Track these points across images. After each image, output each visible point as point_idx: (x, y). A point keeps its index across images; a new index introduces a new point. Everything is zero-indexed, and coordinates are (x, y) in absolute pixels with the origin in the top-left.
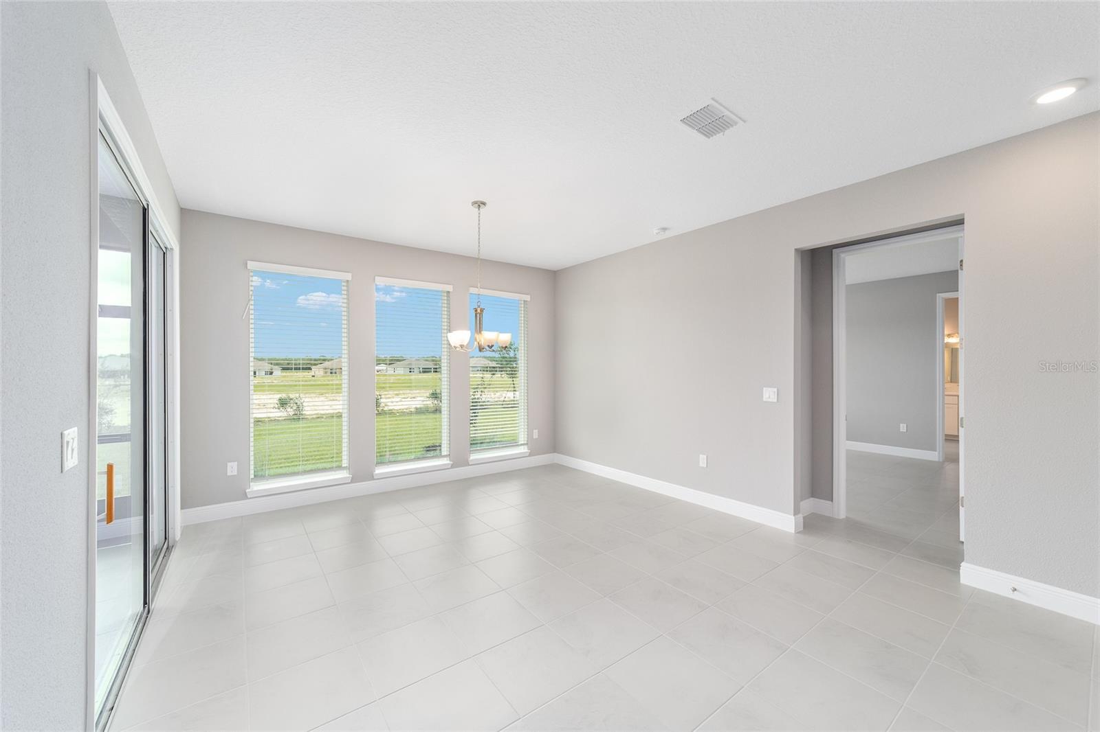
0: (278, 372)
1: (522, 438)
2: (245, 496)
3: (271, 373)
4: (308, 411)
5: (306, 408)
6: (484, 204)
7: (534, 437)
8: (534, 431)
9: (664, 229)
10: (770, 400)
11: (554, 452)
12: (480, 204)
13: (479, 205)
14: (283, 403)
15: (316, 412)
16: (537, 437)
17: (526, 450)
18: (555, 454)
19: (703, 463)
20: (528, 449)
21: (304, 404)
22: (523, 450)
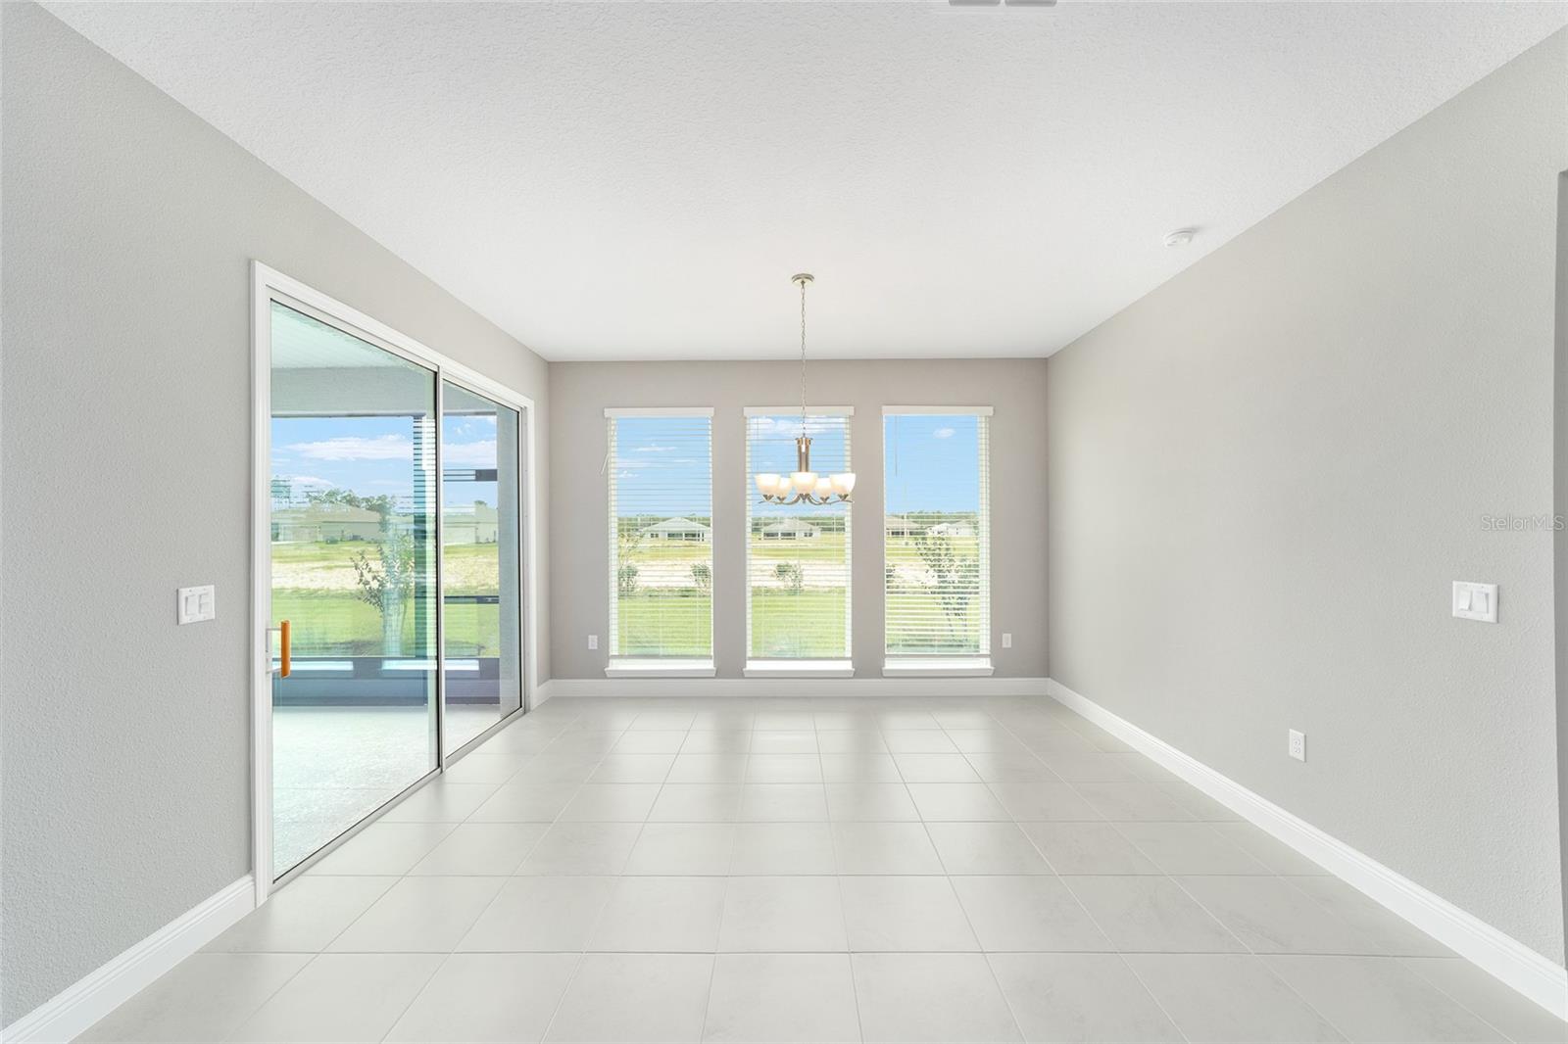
0: (817, 534)
1: (985, 647)
2: (602, 675)
3: (811, 535)
4: (807, 582)
5: (805, 578)
6: (810, 277)
7: (1004, 646)
8: (1004, 635)
9: (1189, 232)
10: (1470, 615)
11: (1048, 676)
12: (804, 278)
13: (803, 282)
14: (782, 571)
15: (829, 584)
16: (1010, 646)
17: (989, 666)
18: (1050, 679)
19: (1296, 750)
20: (992, 665)
21: (804, 573)
22: (985, 664)
